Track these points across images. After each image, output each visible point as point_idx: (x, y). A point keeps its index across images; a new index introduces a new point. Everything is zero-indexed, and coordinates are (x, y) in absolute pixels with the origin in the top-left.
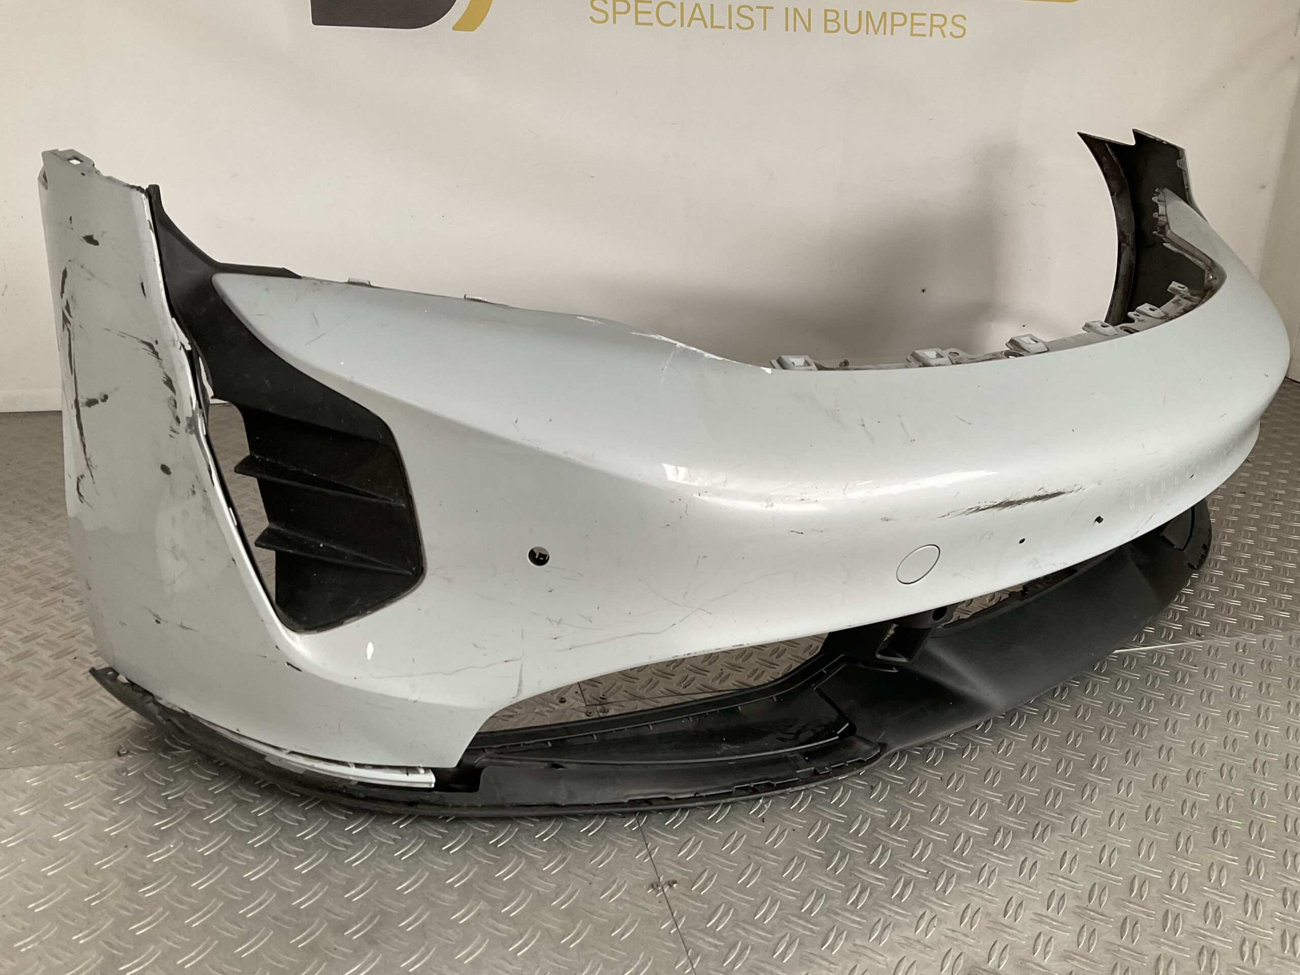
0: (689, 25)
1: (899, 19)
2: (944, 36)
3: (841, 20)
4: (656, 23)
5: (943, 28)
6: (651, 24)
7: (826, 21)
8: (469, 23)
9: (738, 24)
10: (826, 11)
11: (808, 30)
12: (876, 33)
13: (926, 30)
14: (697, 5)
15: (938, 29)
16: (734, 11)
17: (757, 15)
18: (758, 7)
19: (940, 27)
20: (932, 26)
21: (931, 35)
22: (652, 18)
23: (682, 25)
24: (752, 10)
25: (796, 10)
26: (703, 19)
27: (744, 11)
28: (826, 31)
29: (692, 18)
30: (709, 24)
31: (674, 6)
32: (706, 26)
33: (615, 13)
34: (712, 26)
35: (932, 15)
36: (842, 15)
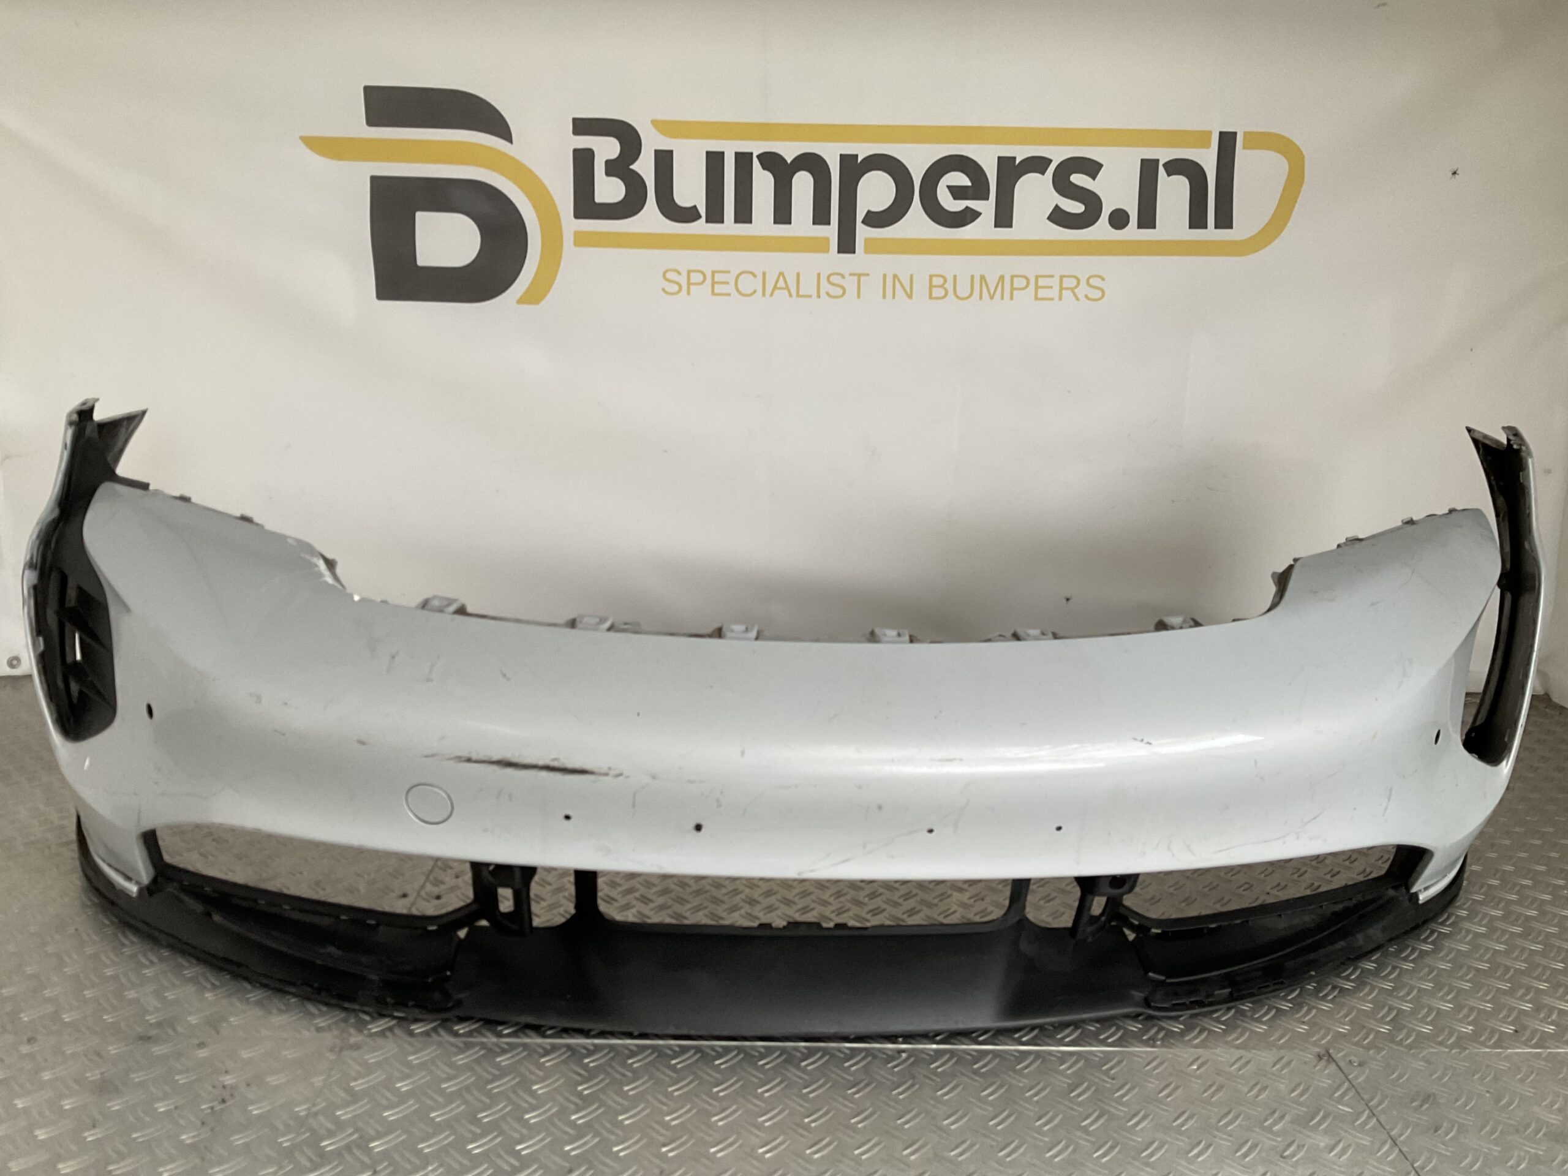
0: (771, 295)
1: (1019, 283)
2: (1077, 299)
3: (949, 286)
4: (734, 292)
5: (1076, 291)
6: (729, 295)
7: (931, 286)
8: (533, 296)
9: (828, 293)
10: (931, 277)
11: (910, 296)
12: (992, 297)
13: (1054, 293)
14: (782, 274)
15: (1069, 292)
16: (823, 280)
17: (850, 283)
18: (851, 275)
19: (1072, 289)
20: (1061, 289)
21: (1060, 298)
22: (730, 289)
23: (764, 294)
24: (843, 277)
25: (895, 276)
26: (787, 288)
27: (835, 279)
28: (931, 297)
29: (775, 287)
30: (793, 291)
31: (755, 276)
32: (791, 295)
33: (689, 284)
34: (798, 295)
35: (1062, 277)
36: (950, 280)
